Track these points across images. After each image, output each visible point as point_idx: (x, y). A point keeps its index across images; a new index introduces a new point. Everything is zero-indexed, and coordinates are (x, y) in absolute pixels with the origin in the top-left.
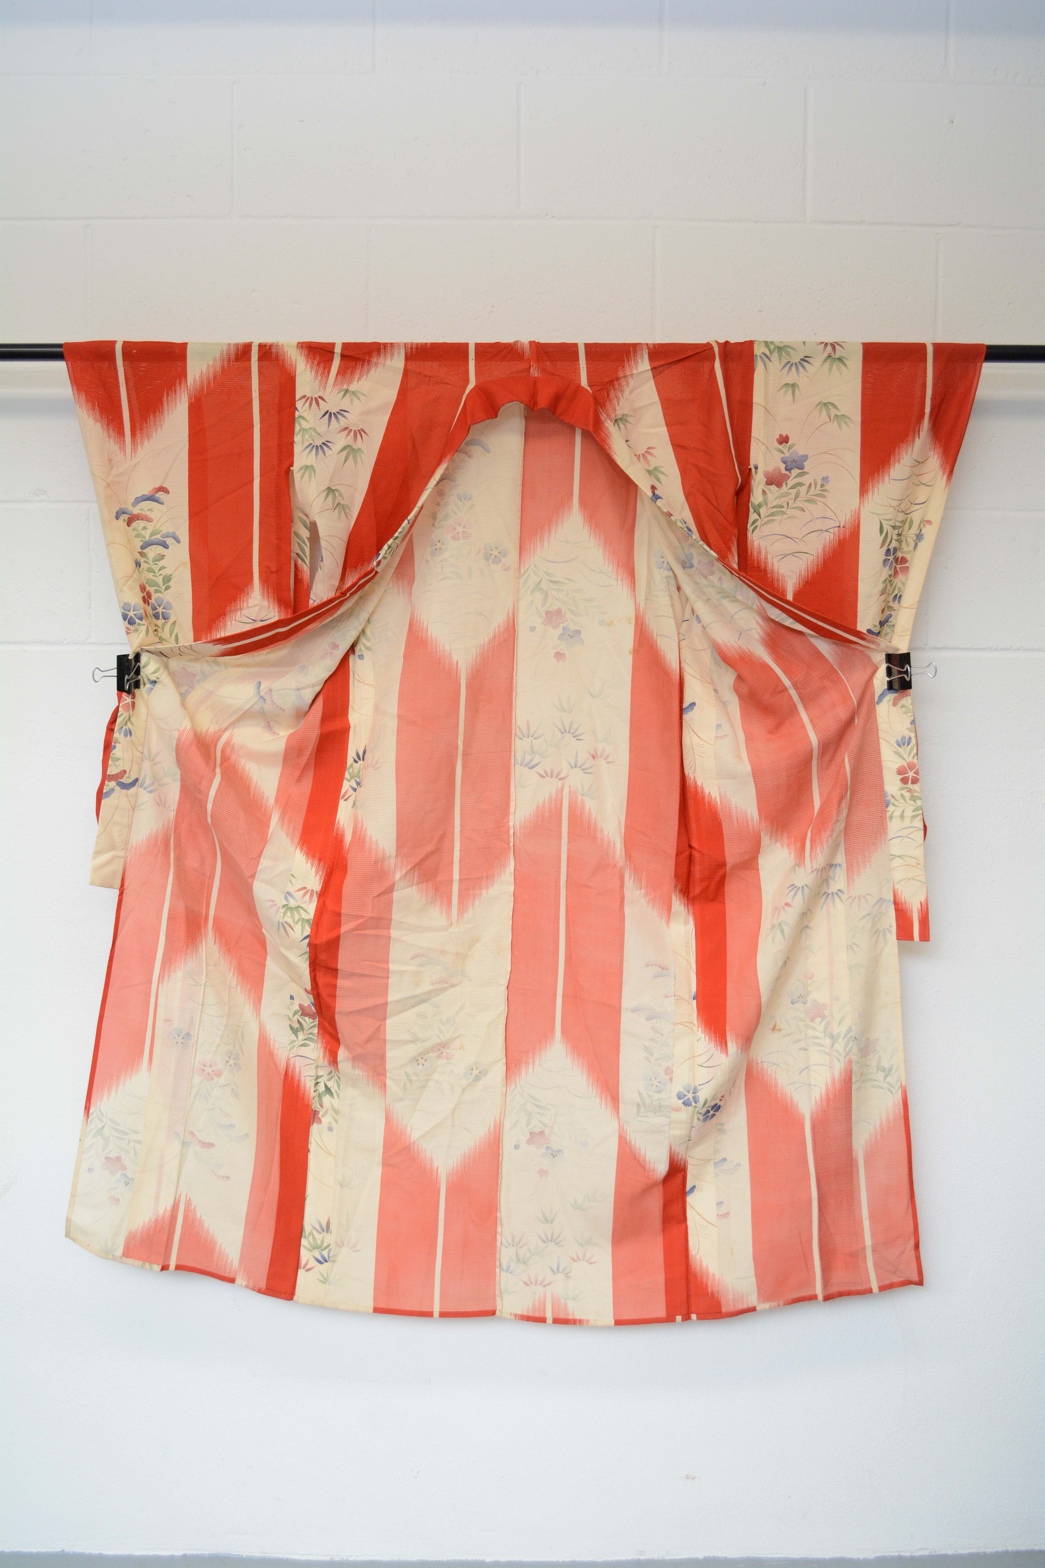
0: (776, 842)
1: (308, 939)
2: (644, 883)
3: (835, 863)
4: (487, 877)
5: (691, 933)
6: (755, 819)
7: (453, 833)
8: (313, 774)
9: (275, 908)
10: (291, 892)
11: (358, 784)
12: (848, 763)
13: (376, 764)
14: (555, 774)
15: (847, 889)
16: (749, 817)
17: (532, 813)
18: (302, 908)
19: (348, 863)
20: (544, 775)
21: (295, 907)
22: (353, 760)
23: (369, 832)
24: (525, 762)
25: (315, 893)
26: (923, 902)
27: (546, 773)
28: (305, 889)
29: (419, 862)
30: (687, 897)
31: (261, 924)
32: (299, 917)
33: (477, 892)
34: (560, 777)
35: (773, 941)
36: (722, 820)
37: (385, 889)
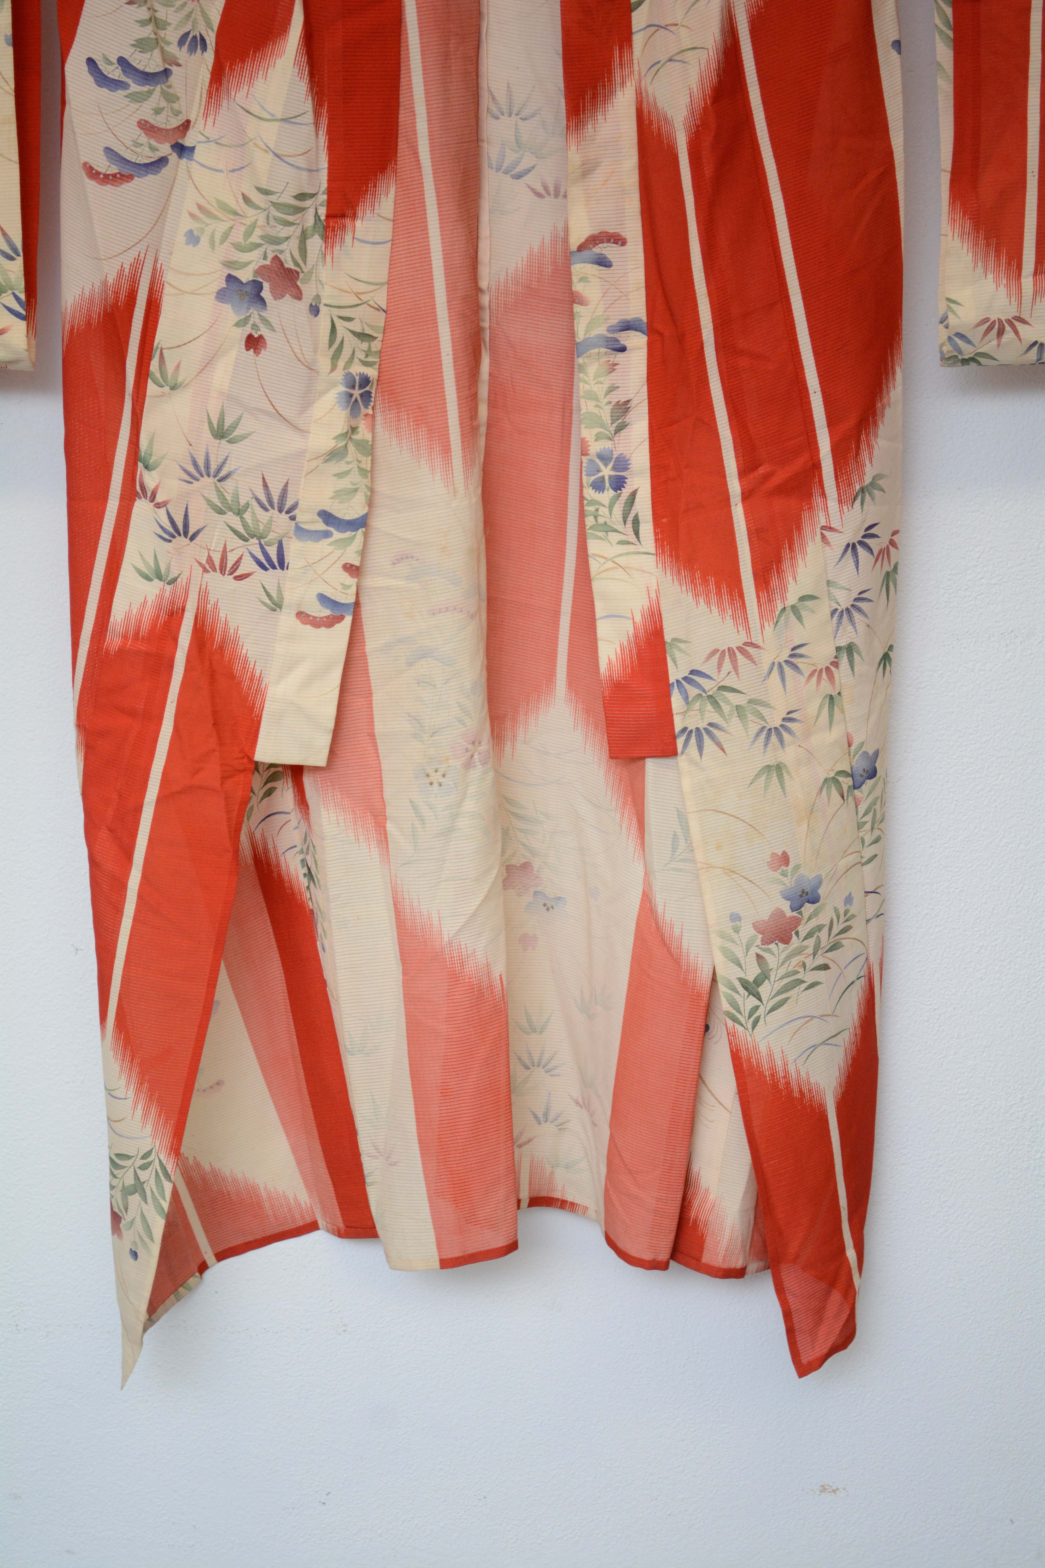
14: (562, 189)
17: (520, 266)
20: (543, 192)
24: (505, 165)
27: (546, 188)
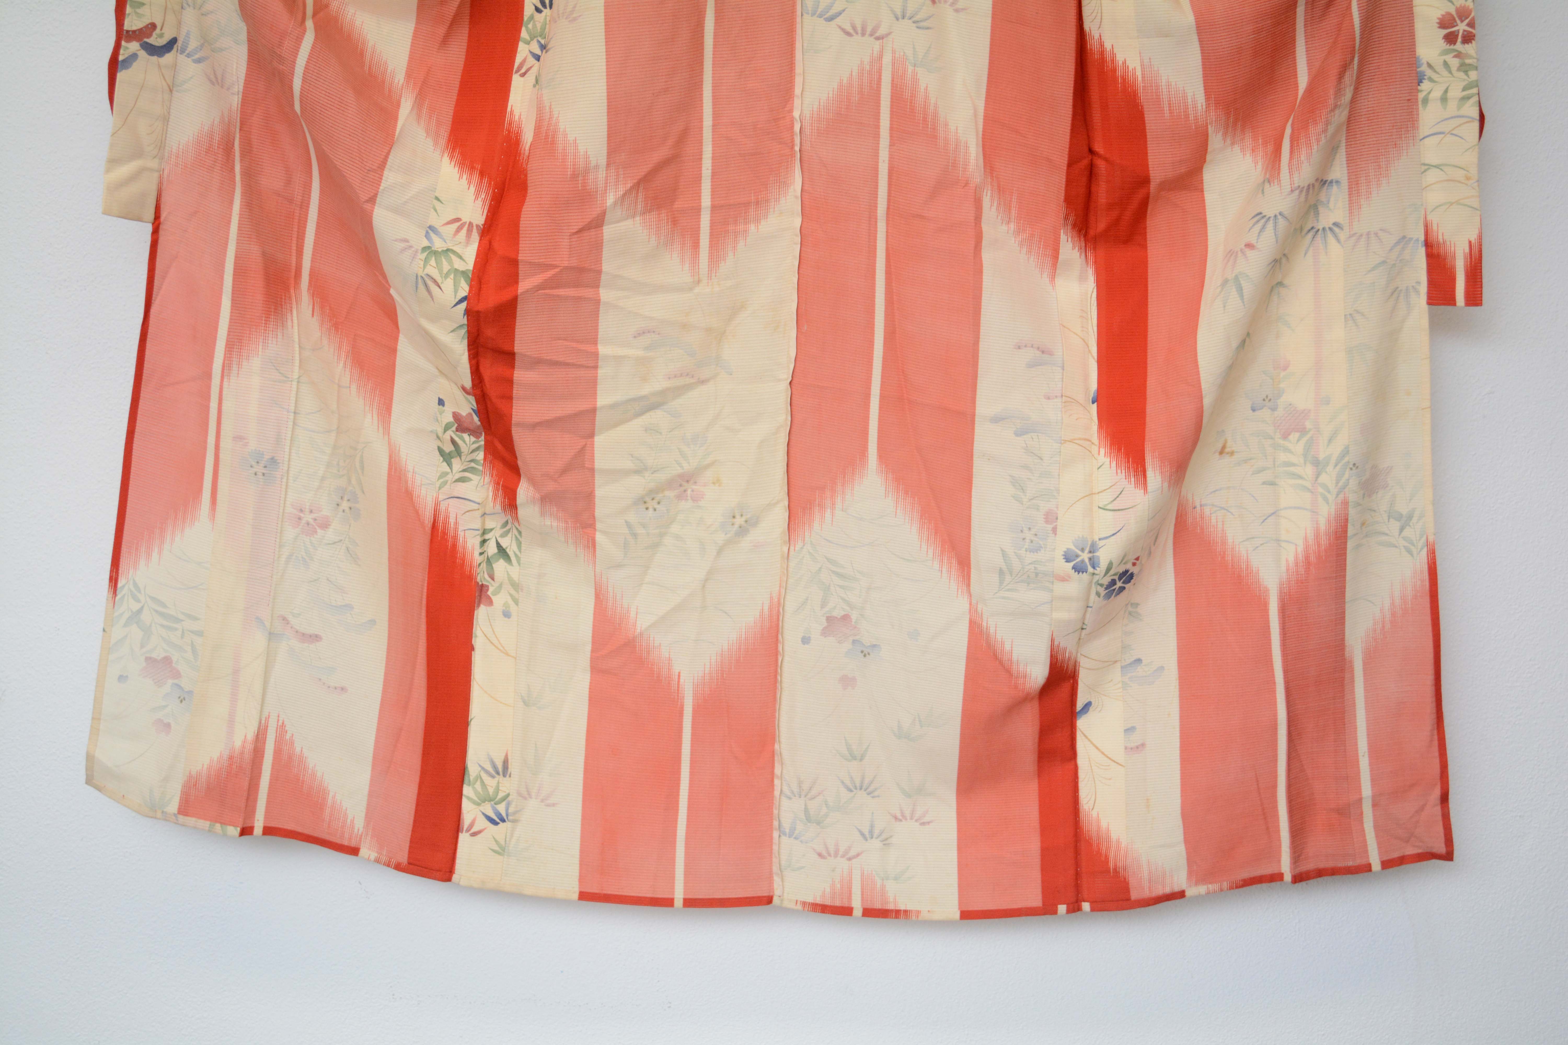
0: (1233, 144)
1: (466, 302)
2: (1014, 212)
3: (1329, 179)
4: (757, 203)
5: (1089, 296)
6: (1199, 105)
7: (701, 128)
8: (467, 32)
9: (410, 251)
10: (435, 226)
11: (543, 47)
12: (1357, 10)
13: (572, 12)
14: (869, 30)
15: (1348, 221)
16: (1190, 100)
17: (831, 95)
18: (454, 252)
19: (528, 179)
20: (852, 31)
21: (443, 251)
22: (534, 8)
23: (562, 126)
24: (820, 10)
25: (475, 227)
26: (1473, 241)
27: (854, 28)
28: (458, 221)
29: (646, 176)
30: (1085, 236)
31: (387, 282)
32: (450, 268)
33: (742, 227)
34: (877, 35)
35: (1224, 307)
36: (1145, 107)
37: (589, 220)
